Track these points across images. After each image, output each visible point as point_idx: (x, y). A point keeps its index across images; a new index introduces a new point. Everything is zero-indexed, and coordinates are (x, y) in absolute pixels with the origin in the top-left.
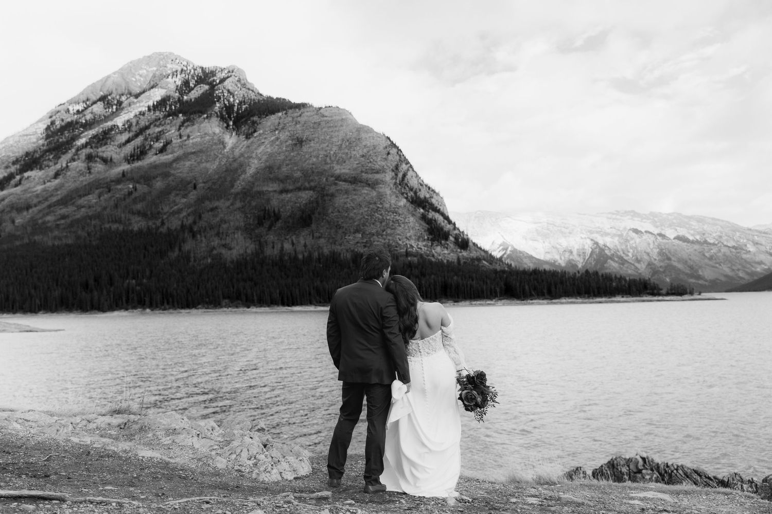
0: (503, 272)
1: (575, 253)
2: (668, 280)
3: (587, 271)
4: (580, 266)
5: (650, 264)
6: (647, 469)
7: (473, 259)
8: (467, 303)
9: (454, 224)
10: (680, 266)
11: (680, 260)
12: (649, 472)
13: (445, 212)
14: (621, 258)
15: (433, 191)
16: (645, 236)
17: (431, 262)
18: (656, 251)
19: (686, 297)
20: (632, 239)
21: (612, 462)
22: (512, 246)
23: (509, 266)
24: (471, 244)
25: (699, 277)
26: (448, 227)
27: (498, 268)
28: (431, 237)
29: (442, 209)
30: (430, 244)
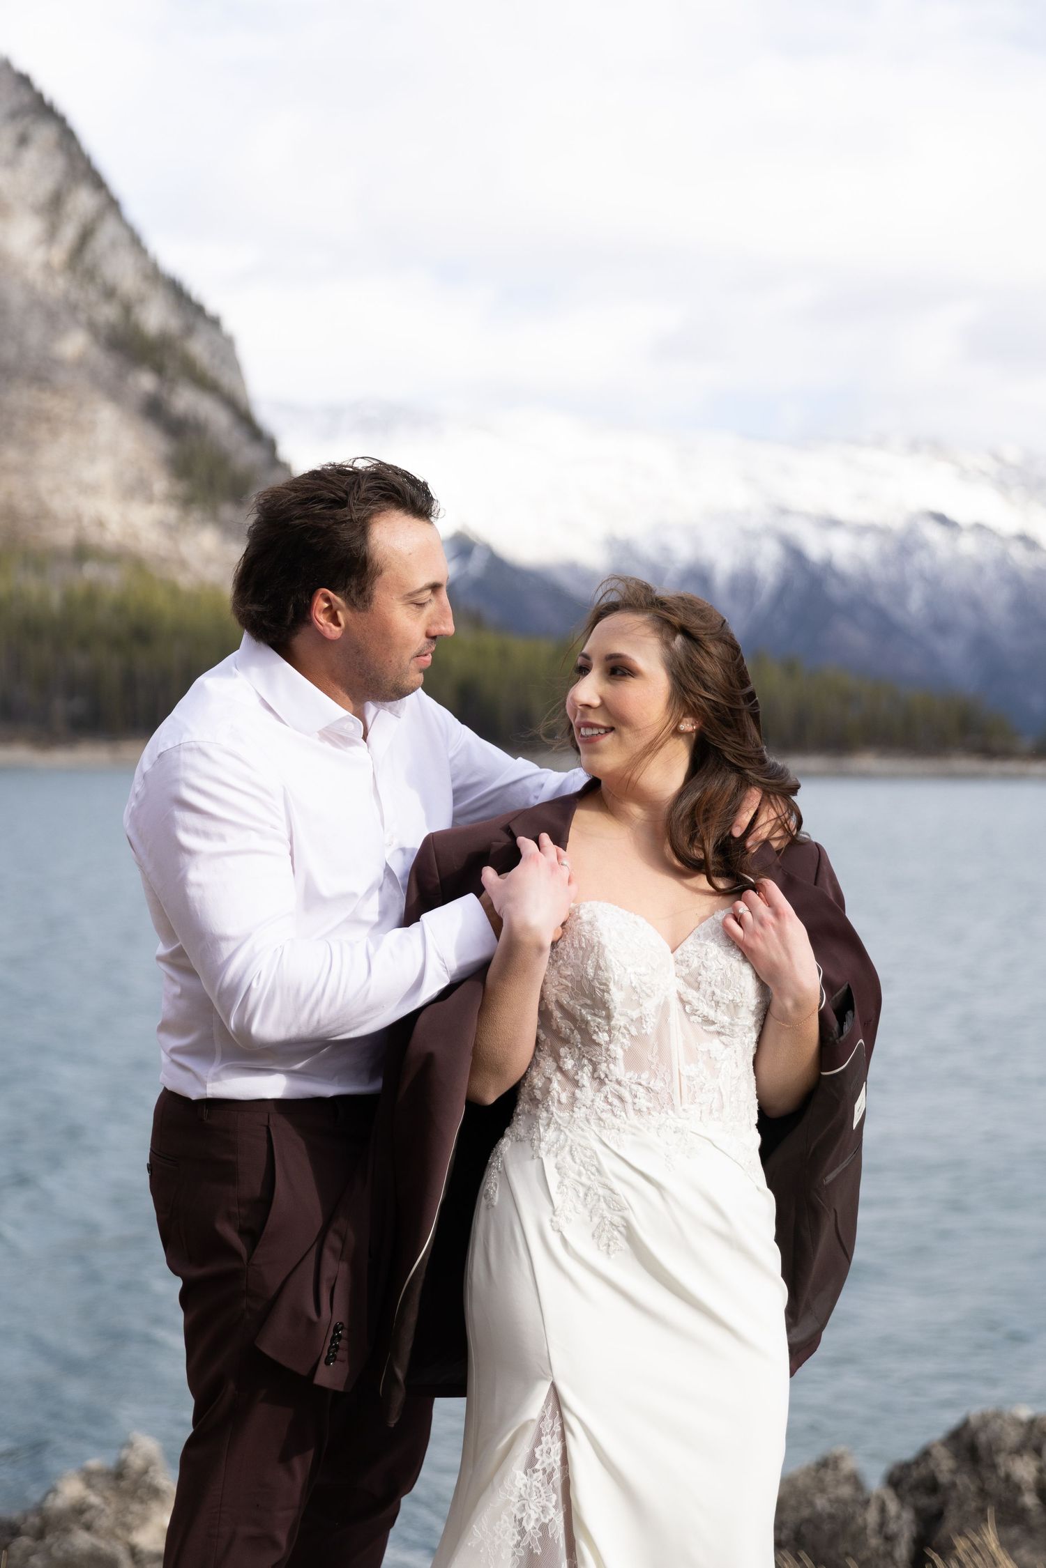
9: (272, 447)
14: (880, 614)
18: (1005, 597)
20: (924, 546)
22: (489, 548)
28: (181, 488)
29: (226, 379)
30: (172, 514)
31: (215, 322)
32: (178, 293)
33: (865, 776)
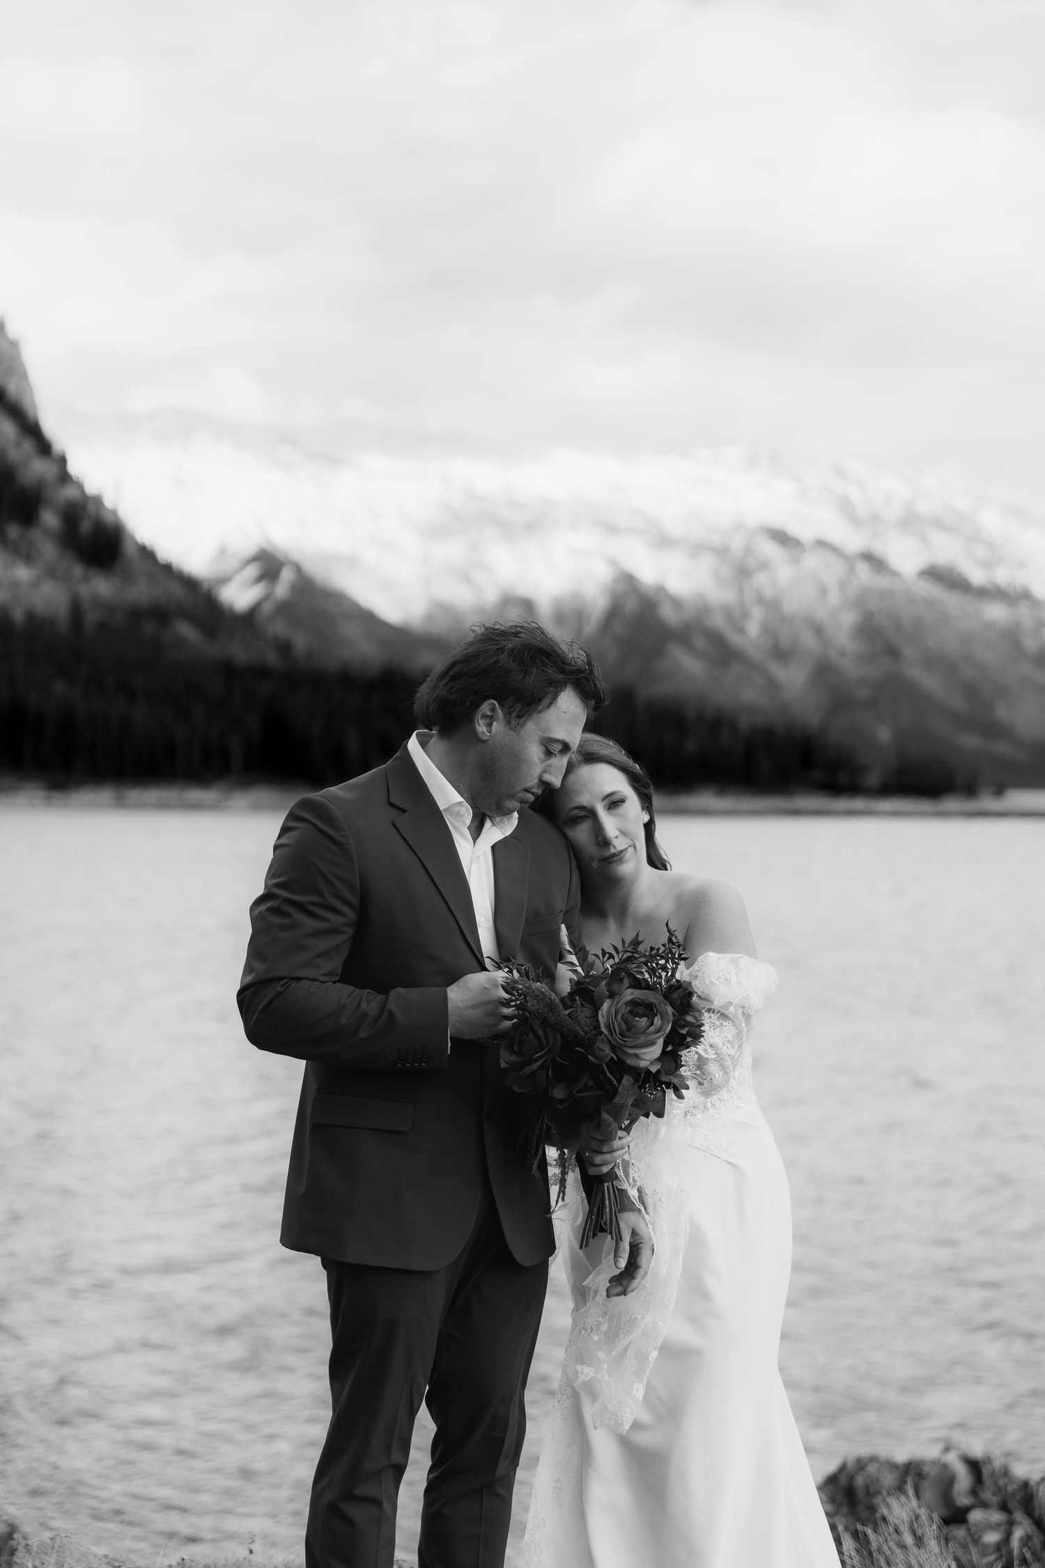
0: (260, 672)
2: (884, 734)
5: (824, 670)
6: (984, 1505)
7: (136, 614)
8: (106, 794)
9: (63, 461)
10: (931, 683)
11: (934, 661)
12: (997, 1517)
13: (26, 404)
16: (812, 561)
18: (849, 619)
19: (951, 804)
20: (764, 566)
21: (843, 1481)
22: (298, 569)
23: (284, 647)
24: (129, 552)
25: (994, 730)
26: (38, 468)
27: (239, 652)
29: (12, 387)
33: (705, 813)
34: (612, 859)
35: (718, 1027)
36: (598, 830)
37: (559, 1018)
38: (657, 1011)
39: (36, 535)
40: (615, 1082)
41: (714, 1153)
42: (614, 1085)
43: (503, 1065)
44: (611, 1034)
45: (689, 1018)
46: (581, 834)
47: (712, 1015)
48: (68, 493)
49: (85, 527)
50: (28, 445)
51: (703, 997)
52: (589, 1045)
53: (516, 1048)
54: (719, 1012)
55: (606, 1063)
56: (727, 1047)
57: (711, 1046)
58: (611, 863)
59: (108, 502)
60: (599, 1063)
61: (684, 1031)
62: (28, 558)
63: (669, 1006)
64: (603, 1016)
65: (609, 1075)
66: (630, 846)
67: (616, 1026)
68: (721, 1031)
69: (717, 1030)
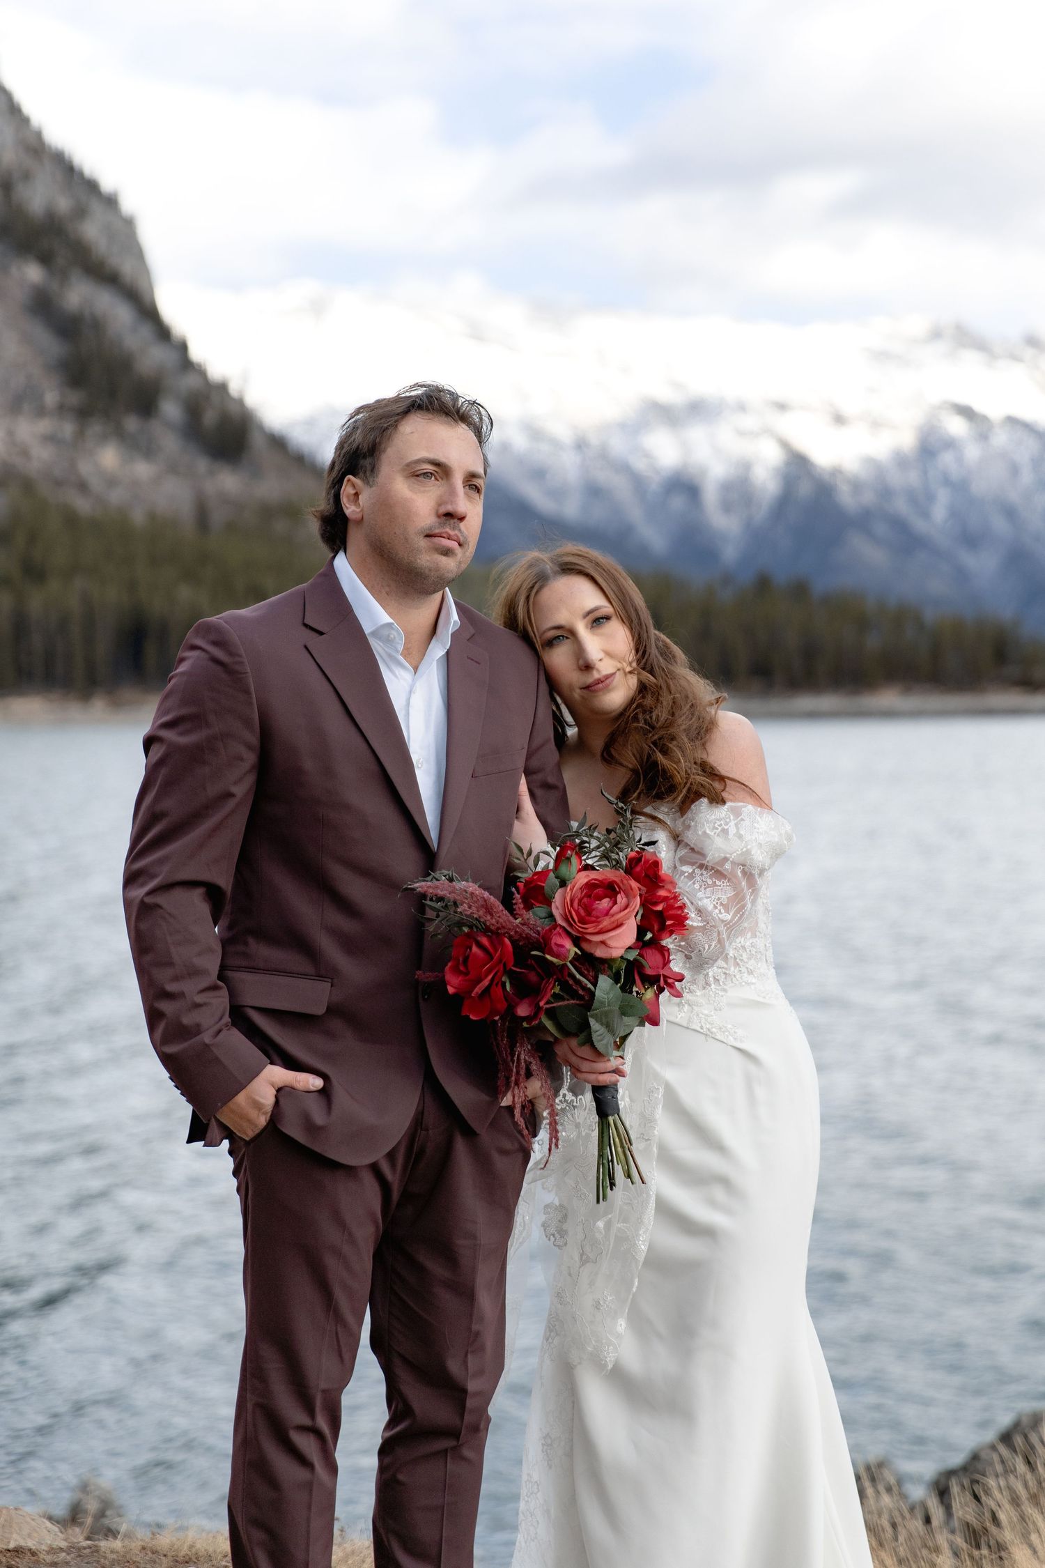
1: (711, 496)
3: (763, 584)
4: (730, 553)
9: (183, 347)
13: (143, 286)
14: (899, 525)
15: (92, 186)
16: (1001, 438)
17: (71, 520)
24: (257, 442)
26: (152, 358)
28: (75, 398)
29: (127, 269)
30: (68, 429)
31: (111, 202)
32: (67, 170)
34: (596, 687)
35: (709, 886)
36: (580, 651)
37: (501, 920)
38: (620, 888)
39: (156, 427)
40: (590, 986)
41: (716, 1037)
42: (589, 989)
43: (451, 990)
44: (571, 925)
45: (662, 893)
46: (559, 659)
47: (704, 872)
48: (189, 382)
49: (210, 418)
50: (146, 331)
51: (696, 849)
52: (543, 943)
53: (461, 968)
54: (713, 868)
55: (570, 962)
56: (720, 911)
57: (700, 911)
58: (595, 691)
59: (234, 389)
60: (562, 963)
61: (659, 908)
62: (147, 450)
63: (633, 881)
64: (557, 908)
65: (578, 976)
66: (619, 670)
67: (574, 913)
68: (713, 893)
69: (708, 889)
